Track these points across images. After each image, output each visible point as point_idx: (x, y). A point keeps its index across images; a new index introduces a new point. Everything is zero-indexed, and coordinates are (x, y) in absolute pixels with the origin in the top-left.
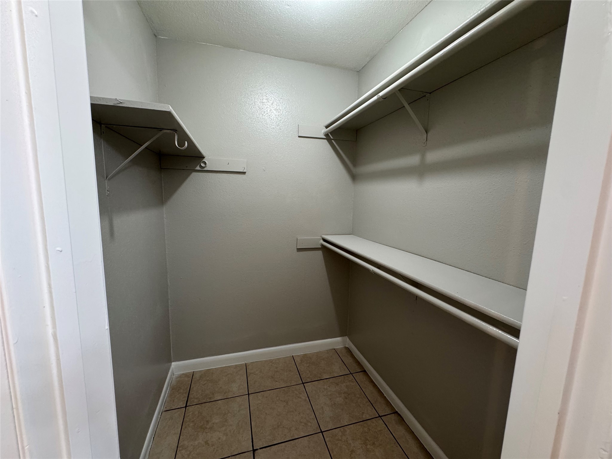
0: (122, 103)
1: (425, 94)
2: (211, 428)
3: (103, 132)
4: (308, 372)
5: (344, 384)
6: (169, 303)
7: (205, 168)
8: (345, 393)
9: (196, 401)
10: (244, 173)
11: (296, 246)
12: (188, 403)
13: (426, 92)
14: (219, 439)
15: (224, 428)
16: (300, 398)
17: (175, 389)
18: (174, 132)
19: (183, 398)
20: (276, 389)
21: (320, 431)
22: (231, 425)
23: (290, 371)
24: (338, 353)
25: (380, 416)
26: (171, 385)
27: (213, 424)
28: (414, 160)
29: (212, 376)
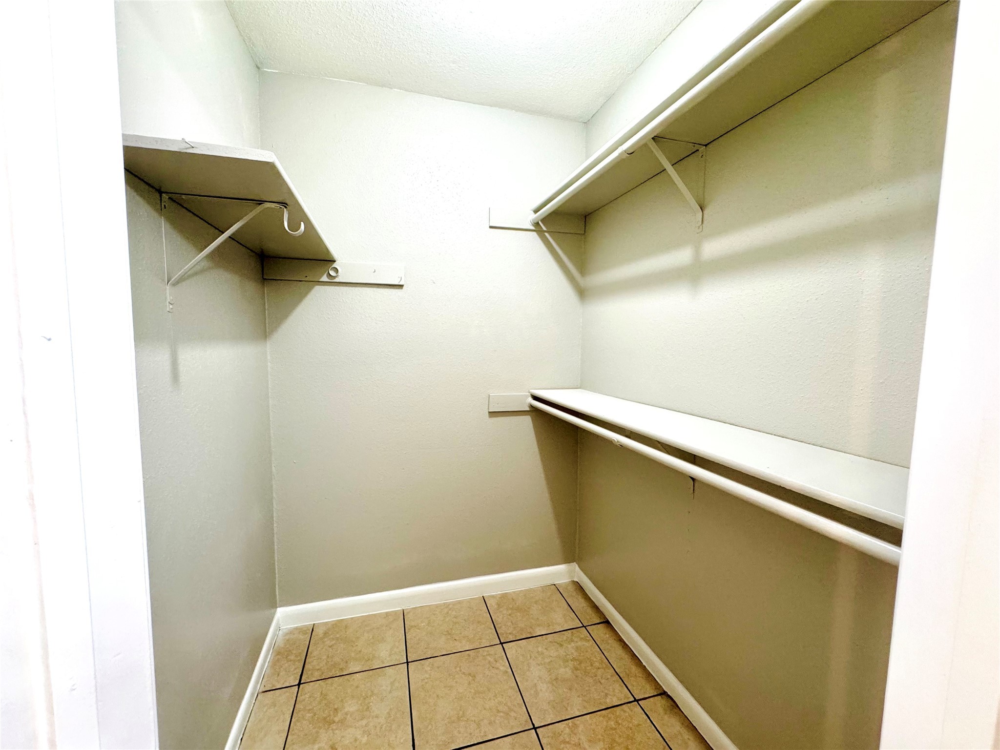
0: (193, 147)
1: (697, 147)
2: (342, 721)
3: (165, 206)
4: (510, 624)
5: (573, 644)
6: (275, 505)
7: (336, 279)
8: (574, 660)
9: (317, 675)
10: (401, 286)
11: (487, 408)
12: (303, 678)
13: (699, 144)
14: (356, 740)
15: (364, 722)
16: (497, 668)
17: (281, 654)
18: (283, 207)
19: (296, 669)
20: (455, 653)
21: (532, 727)
22: (377, 717)
23: (479, 622)
24: (560, 592)
25: (636, 700)
26: (274, 648)
27: (346, 714)
28: (682, 256)
29: (346, 632)
